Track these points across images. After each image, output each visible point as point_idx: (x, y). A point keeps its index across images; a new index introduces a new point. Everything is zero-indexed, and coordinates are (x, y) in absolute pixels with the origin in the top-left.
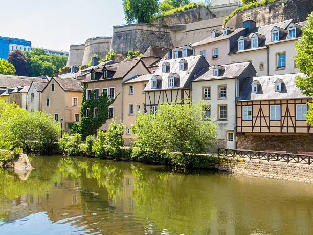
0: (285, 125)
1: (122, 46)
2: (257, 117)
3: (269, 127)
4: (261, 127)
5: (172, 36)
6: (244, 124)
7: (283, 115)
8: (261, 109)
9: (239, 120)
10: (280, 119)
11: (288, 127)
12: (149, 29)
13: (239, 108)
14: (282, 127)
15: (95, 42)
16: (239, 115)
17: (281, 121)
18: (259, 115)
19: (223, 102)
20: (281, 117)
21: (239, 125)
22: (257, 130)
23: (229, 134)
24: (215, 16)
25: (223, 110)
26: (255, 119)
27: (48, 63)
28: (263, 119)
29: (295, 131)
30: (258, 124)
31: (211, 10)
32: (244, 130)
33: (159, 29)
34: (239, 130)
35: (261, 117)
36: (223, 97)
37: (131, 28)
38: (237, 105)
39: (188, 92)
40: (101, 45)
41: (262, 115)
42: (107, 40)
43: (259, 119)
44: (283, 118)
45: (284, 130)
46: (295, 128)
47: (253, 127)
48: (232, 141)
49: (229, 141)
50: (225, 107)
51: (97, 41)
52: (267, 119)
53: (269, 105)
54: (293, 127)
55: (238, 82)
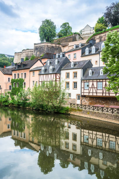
0: (105, 92)
1: (38, 53)
2: (91, 88)
3: (97, 93)
4: (93, 93)
5: (62, 48)
6: (85, 91)
7: (104, 87)
8: (93, 84)
9: (83, 89)
10: (102, 89)
11: (106, 93)
12: (51, 45)
13: (83, 83)
14: (103, 93)
15: (26, 51)
16: (83, 87)
17: (103, 90)
18: (92, 87)
19: (75, 80)
20: (103, 88)
21: (83, 92)
22: (91, 94)
23: (78, 96)
24: (83, 39)
25: (75, 84)
26: (90, 89)
27: (6, 61)
28: (94, 89)
29: (109, 95)
30: (91, 91)
31: (81, 36)
32: (85, 94)
33: (56, 45)
34: (83, 94)
35: (93, 88)
36: (76, 78)
37: (42, 45)
38: (82, 82)
39: (59, 75)
40: (29, 53)
41: (94, 87)
42: (32, 51)
43: (92, 89)
44: (103, 89)
45: (104, 95)
46: (109, 94)
47: (89, 93)
48: (79, 99)
49: (78, 99)
50: (76, 83)
51: (27, 51)
52: (96, 89)
53: (97, 82)
54: (108, 93)
55: (82, 70)
